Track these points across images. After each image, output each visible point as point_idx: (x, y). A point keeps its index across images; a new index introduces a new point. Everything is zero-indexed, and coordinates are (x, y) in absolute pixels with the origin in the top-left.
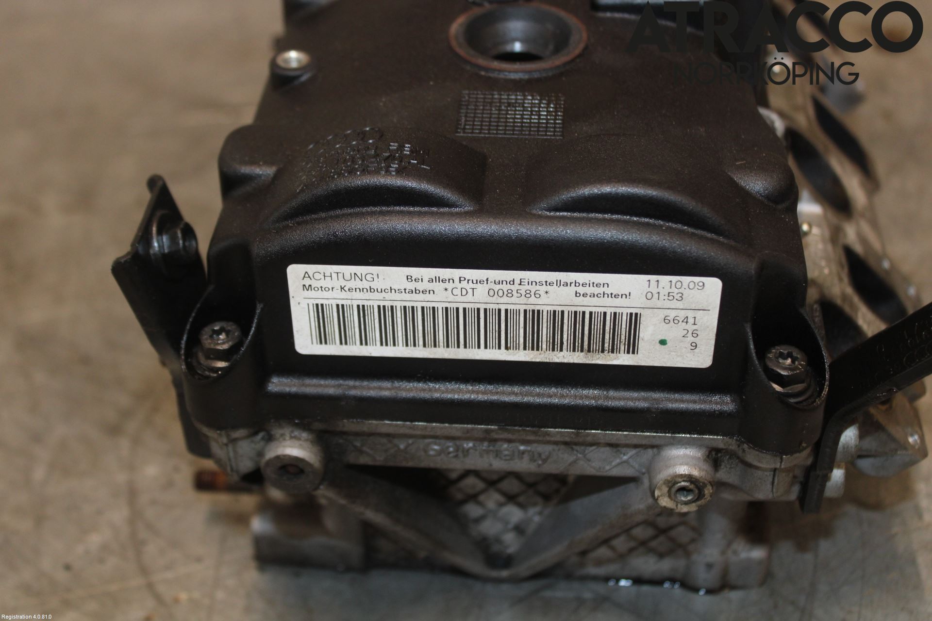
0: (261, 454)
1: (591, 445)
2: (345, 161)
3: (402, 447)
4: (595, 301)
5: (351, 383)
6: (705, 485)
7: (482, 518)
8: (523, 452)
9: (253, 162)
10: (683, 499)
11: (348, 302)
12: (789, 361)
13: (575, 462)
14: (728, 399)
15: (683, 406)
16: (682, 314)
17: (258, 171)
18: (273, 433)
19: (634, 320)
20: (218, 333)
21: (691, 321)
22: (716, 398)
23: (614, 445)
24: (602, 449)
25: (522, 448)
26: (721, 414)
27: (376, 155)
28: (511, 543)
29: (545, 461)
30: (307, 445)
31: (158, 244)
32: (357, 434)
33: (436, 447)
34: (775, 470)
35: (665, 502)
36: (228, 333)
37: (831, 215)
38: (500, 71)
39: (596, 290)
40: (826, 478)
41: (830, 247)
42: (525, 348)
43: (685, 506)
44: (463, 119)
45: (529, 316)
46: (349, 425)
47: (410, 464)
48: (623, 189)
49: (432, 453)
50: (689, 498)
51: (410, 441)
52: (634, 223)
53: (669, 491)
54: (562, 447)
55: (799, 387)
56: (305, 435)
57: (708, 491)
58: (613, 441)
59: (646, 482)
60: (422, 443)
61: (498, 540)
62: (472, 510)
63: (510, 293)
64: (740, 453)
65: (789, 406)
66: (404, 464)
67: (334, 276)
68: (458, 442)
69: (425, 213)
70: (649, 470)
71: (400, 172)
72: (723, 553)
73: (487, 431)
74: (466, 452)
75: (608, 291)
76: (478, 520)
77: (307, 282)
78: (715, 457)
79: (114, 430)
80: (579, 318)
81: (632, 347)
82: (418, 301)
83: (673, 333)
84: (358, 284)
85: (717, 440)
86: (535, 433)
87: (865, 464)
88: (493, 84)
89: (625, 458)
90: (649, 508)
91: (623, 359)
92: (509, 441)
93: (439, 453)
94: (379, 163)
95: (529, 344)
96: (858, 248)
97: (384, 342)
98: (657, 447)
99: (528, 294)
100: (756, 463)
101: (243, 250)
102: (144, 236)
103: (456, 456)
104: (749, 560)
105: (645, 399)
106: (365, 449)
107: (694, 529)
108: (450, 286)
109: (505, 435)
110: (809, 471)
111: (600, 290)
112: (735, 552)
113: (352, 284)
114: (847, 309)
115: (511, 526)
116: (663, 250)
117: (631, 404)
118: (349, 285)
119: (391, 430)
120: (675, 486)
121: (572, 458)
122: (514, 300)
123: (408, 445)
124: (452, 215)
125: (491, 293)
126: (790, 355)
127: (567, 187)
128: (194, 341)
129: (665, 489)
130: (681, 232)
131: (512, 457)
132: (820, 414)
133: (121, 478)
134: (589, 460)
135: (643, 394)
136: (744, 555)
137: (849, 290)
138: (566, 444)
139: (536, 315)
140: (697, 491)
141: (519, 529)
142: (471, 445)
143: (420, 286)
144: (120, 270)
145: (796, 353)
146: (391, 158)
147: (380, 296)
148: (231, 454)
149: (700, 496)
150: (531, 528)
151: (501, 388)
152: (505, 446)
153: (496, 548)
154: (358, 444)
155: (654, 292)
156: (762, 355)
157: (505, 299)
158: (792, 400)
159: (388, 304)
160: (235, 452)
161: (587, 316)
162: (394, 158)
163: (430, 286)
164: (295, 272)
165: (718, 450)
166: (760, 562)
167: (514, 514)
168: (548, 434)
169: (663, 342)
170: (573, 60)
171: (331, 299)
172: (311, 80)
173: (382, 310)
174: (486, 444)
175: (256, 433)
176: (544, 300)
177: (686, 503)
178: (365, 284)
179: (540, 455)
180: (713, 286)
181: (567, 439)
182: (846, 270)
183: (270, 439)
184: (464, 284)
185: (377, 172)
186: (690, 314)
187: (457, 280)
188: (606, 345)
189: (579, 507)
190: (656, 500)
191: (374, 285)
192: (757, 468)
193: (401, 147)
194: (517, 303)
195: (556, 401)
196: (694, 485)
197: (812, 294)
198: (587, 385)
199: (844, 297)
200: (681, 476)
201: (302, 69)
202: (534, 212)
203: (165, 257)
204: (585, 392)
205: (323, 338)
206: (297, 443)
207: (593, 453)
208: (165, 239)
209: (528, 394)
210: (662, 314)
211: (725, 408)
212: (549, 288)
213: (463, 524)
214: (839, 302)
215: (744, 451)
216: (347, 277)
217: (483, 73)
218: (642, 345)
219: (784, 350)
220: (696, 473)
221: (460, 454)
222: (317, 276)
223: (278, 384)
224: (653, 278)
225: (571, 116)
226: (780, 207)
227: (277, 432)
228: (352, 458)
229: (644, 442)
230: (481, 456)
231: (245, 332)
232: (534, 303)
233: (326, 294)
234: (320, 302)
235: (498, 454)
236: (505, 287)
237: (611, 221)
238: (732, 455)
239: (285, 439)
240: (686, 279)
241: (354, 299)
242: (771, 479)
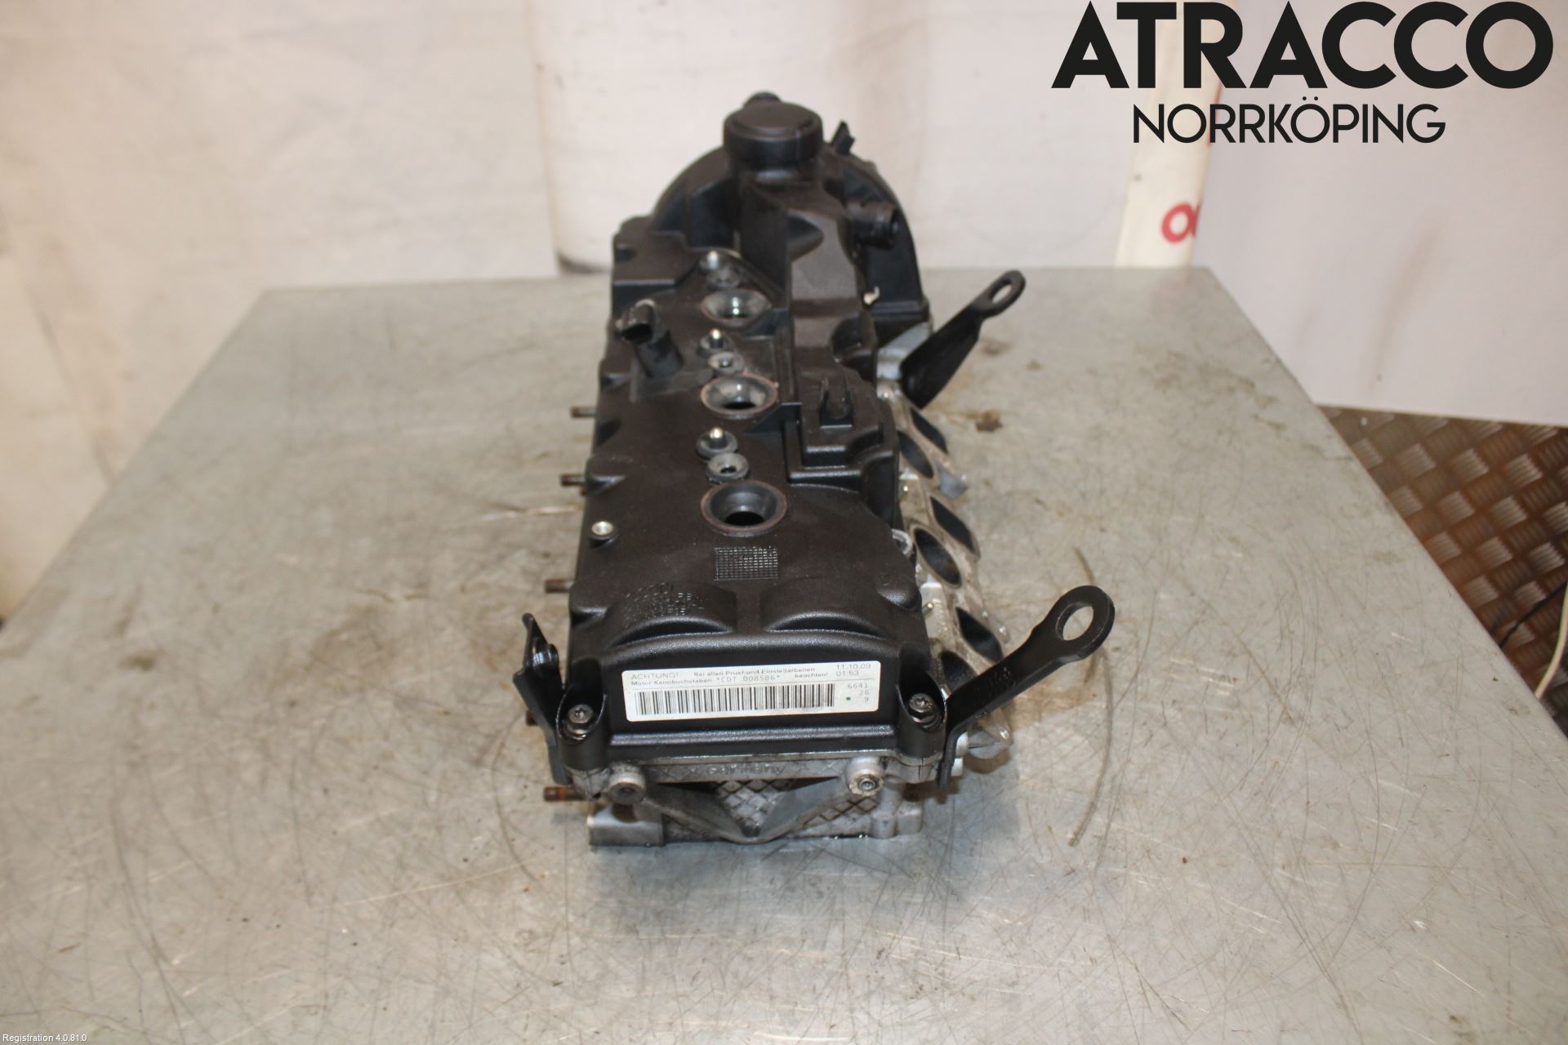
0: (606, 783)
1: (809, 760)
2: (653, 607)
3: (693, 770)
4: (807, 679)
5: (662, 736)
6: (879, 780)
7: (740, 805)
8: (767, 768)
9: (591, 605)
10: (867, 788)
11: (659, 690)
12: (923, 703)
13: (799, 771)
14: (888, 727)
15: (862, 734)
16: (859, 682)
17: (595, 610)
18: (613, 768)
19: (831, 688)
20: (579, 712)
21: (864, 685)
22: (882, 727)
23: (823, 760)
24: (815, 762)
25: (767, 765)
26: (886, 737)
27: (671, 602)
28: (758, 820)
29: (781, 772)
30: (636, 775)
31: (539, 658)
32: (666, 765)
33: (714, 769)
34: (920, 766)
35: (856, 791)
36: (585, 712)
37: (946, 588)
38: (736, 532)
39: (807, 673)
40: (952, 764)
41: (947, 612)
42: (766, 708)
43: (868, 792)
44: (717, 570)
45: (769, 690)
46: (661, 760)
47: (698, 780)
48: (819, 615)
49: (711, 773)
50: (870, 787)
51: (698, 767)
52: (827, 633)
53: (858, 784)
54: (791, 763)
55: (928, 719)
56: (634, 769)
57: (881, 782)
58: (823, 757)
59: (843, 780)
60: (705, 767)
61: (750, 819)
62: (732, 801)
63: (756, 678)
64: (898, 757)
65: (925, 730)
66: (695, 780)
67: (651, 676)
68: (727, 765)
69: (704, 636)
70: (845, 771)
71: (687, 613)
72: (893, 814)
73: (746, 758)
74: (732, 771)
75: (815, 673)
76: (736, 807)
77: (635, 680)
78: (884, 762)
79: (478, 763)
80: (798, 689)
81: (830, 702)
82: (701, 687)
83: (853, 693)
84: (666, 679)
85: (884, 751)
86: (775, 757)
87: (976, 752)
88: (733, 542)
89: (830, 766)
90: (847, 794)
91: (825, 710)
92: (759, 762)
93: (716, 772)
94: (674, 607)
95: (769, 705)
96: (966, 608)
97: (681, 710)
98: (849, 759)
99: (767, 678)
100: (909, 764)
101: (594, 664)
102: (529, 656)
103: (727, 774)
104: (910, 816)
105: (840, 732)
106: (670, 773)
107: (874, 801)
108: (720, 677)
109: (758, 759)
110: (941, 762)
111: (810, 673)
112: (901, 813)
113: (662, 680)
114: (960, 654)
115: (757, 809)
116: (845, 648)
117: (832, 735)
118: (660, 680)
119: (687, 762)
120: (860, 782)
121: (798, 769)
122: (758, 682)
123: (697, 769)
124: (721, 636)
125: (745, 678)
126: (923, 699)
127: (786, 615)
128: (564, 716)
129: (856, 784)
130: (854, 637)
131: (761, 771)
132: (944, 732)
133: (489, 796)
134: (808, 769)
135: (838, 729)
136: (907, 814)
137: (961, 640)
138: (794, 761)
139: (773, 690)
140: (874, 783)
141: (763, 811)
142: (735, 766)
143: (703, 678)
144: (517, 680)
145: (927, 698)
146: (680, 604)
147: (678, 685)
148: (588, 784)
149: (877, 785)
150: (770, 811)
151: (753, 732)
152: (757, 765)
153: (748, 823)
154: (666, 771)
155: (841, 672)
156: (907, 699)
157: (754, 682)
158: (925, 727)
159: (683, 689)
160: (591, 782)
161: (803, 688)
162: (683, 604)
163: (709, 677)
164: (627, 676)
165: (885, 757)
166: (917, 817)
167: (759, 801)
168: (783, 757)
169: (848, 699)
170: (780, 522)
171: (648, 690)
172: (616, 542)
173: (680, 693)
174: (745, 765)
175: (603, 770)
176: (777, 680)
177: (869, 791)
178: (670, 679)
179: (778, 769)
180: (876, 666)
181: (795, 759)
182: (958, 626)
183: (612, 772)
184: (729, 675)
185: (673, 614)
186: (863, 682)
187: (724, 673)
188: (815, 703)
189: (802, 793)
190: (850, 790)
191: (675, 680)
192: (909, 766)
193: (685, 596)
194: (760, 684)
195: (787, 737)
196: (873, 781)
197: (936, 651)
198: (804, 726)
199: (958, 646)
200: (864, 775)
201: (610, 535)
202: (768, 631)
203: (541, 666)
204: (804, 730)
205: (644, 711)
206: (629, 774)
207: (810, 764)
208: (541, 655)
209: (770, 734)
210: (846, 683)
211: (887, 733)
212: (779, 674)
213: (726, 809)
214: (954, 650)
215: (900, 757)
216: (659, 675)
217: (725, 535)
218: (836, 701)
219: (919, 696)
220: (873, 773)
221: (729, 772)
222: (641, 677)
223: (619, 740)
224: (840, 664)
225: (783, 561)
226: (912, 609)
227: (616, 768)
228: (662, 779)
229: (841, 756)
230: (742, 772)
231: (597, 710)
232: (771, 683)
233: (646, 687)
234: (642, 691)
235: (752, 770)
236: (753, 675)
237: (815, 633)
238: (894, 759)
239: (621, 773)
240: (860, 663)
241: (662, 689)
242: (918, 771)
